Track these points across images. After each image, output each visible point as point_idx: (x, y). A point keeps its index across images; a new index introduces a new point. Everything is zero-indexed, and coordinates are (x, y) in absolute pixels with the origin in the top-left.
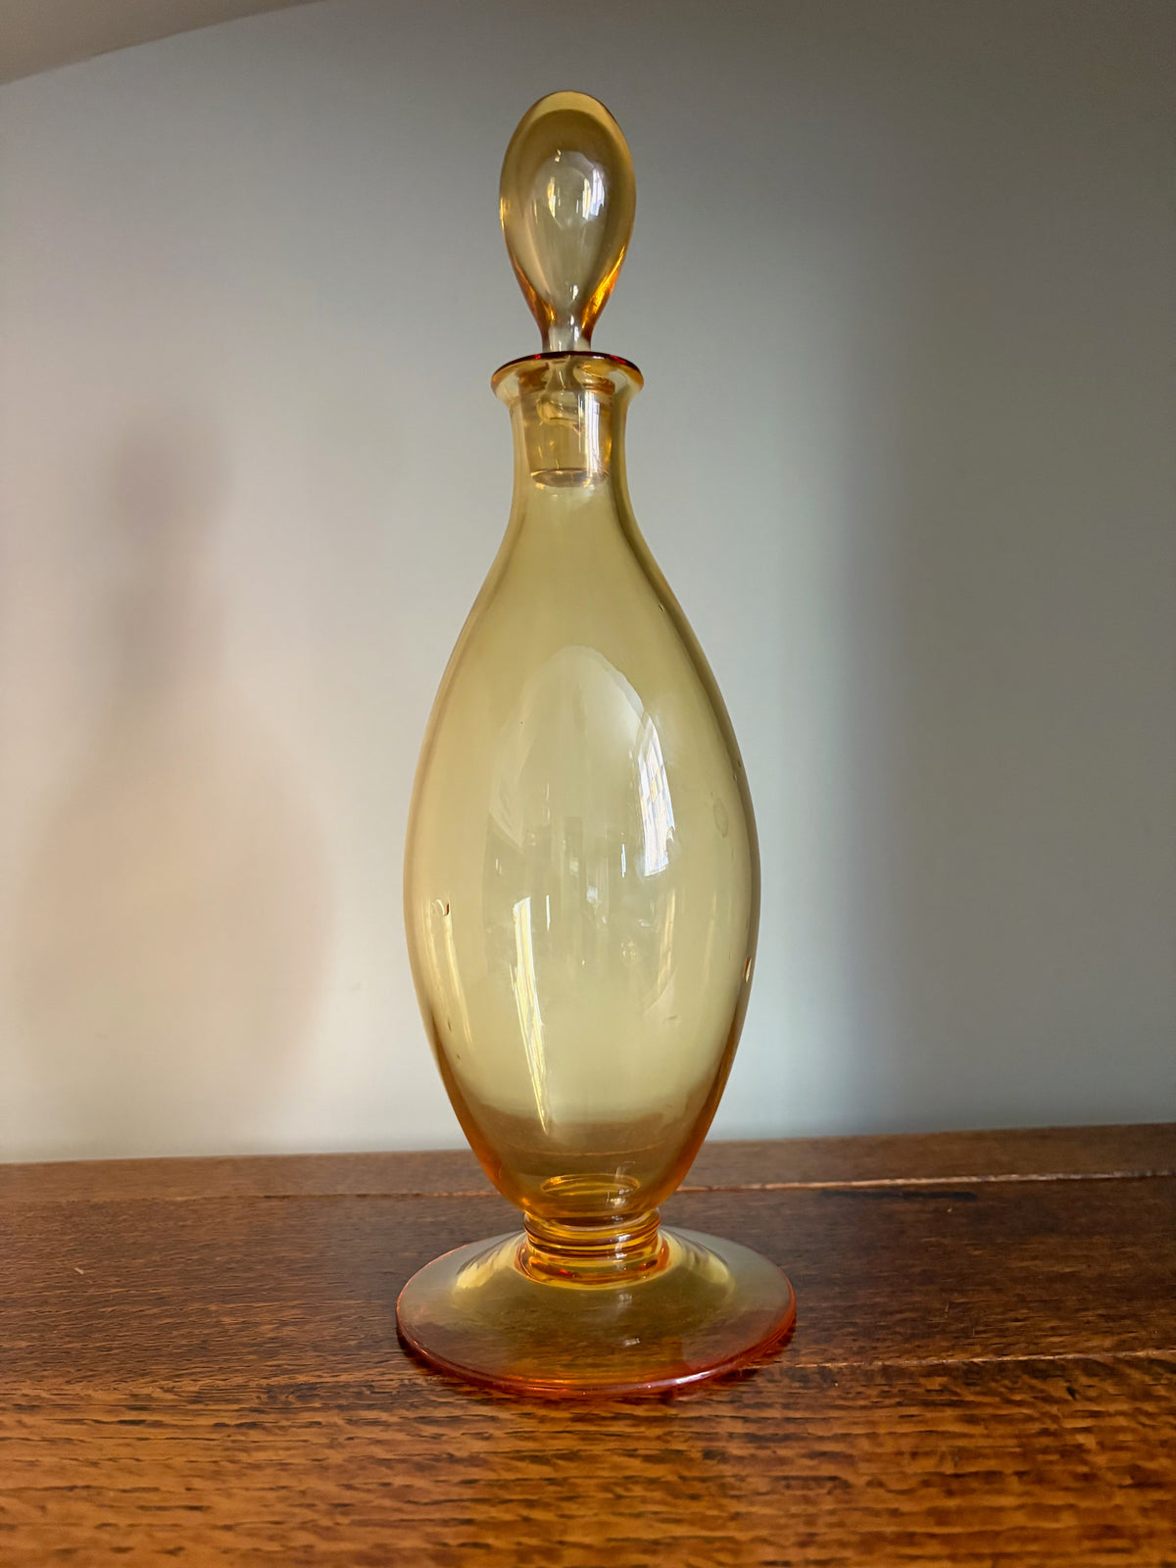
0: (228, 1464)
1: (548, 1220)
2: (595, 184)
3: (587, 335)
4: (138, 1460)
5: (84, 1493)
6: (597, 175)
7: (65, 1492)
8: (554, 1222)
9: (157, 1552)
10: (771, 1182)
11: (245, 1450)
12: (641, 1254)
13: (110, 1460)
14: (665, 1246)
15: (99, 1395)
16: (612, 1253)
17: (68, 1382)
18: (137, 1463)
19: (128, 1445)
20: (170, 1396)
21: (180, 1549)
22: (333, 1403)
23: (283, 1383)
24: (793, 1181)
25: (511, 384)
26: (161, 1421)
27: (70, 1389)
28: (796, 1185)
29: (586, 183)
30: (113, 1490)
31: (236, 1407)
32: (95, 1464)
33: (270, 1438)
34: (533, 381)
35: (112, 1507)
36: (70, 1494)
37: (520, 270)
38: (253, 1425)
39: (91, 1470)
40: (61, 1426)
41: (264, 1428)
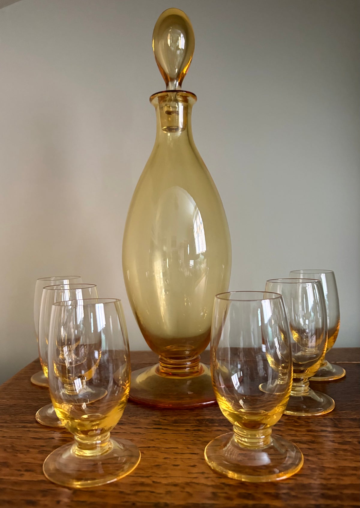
0: (197, 441)
1: (166, 358)
2: (181, 38)
3: (180, 84)
4: (166, 439)
5: (154, 449)
6: (182, 35)
7: (147, 448)
8: (168, 358)
9: (189, 466)
10: (338, 361)
11: (200, 437)
12: (194, 369)
13: (157, 439)
14: (202, 366)
15: (142, 420)
16: (185, 368)
17: (129, 417)
18: (166, 440)
19: (160, 435)
20: (166, 421)
21: (196, 465)
22: (222, 424)
23: (201, 418)
24: (346, 361)
25: (156, 100)
26: (167, 428)
27: (130, 418)
28: (347, 362)
29: (179, 38)
30: (163, 448)
31: (190, 425)
32: (153, 440)
33: (206, 434)
34: (162, 99)
35: (165, 453)
36: (149, 449)
37: (159, 65)
38: (199, 430)
39: (153, 442)
40: (135, 429)
41: (203, 431)
